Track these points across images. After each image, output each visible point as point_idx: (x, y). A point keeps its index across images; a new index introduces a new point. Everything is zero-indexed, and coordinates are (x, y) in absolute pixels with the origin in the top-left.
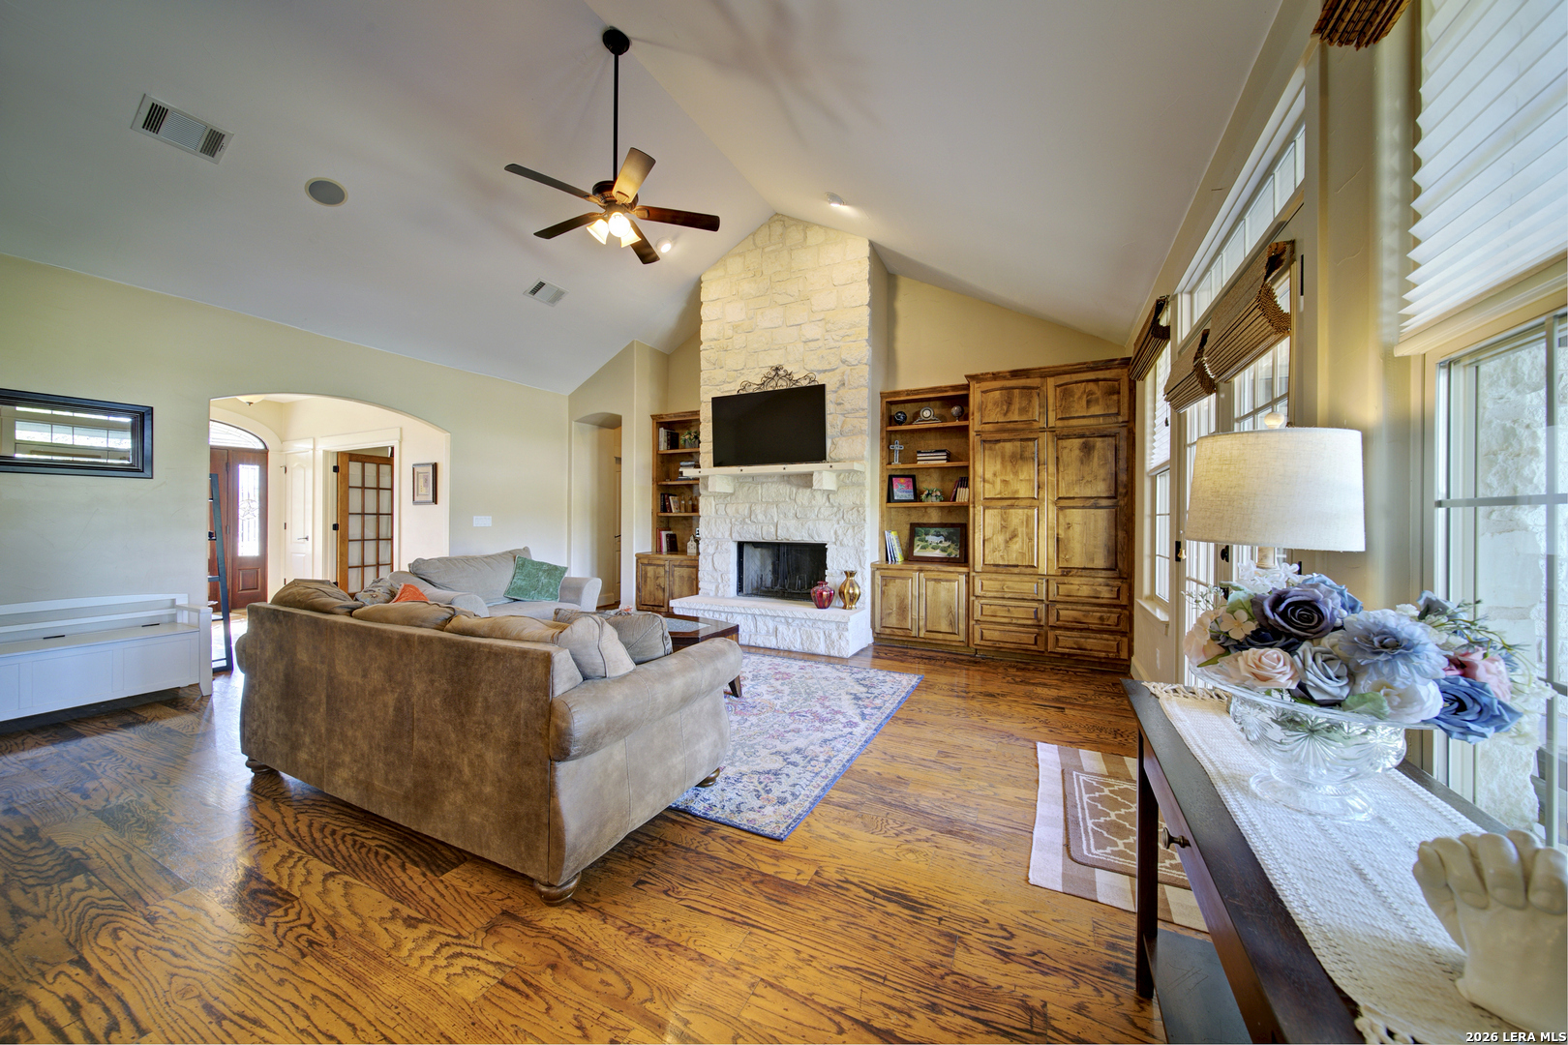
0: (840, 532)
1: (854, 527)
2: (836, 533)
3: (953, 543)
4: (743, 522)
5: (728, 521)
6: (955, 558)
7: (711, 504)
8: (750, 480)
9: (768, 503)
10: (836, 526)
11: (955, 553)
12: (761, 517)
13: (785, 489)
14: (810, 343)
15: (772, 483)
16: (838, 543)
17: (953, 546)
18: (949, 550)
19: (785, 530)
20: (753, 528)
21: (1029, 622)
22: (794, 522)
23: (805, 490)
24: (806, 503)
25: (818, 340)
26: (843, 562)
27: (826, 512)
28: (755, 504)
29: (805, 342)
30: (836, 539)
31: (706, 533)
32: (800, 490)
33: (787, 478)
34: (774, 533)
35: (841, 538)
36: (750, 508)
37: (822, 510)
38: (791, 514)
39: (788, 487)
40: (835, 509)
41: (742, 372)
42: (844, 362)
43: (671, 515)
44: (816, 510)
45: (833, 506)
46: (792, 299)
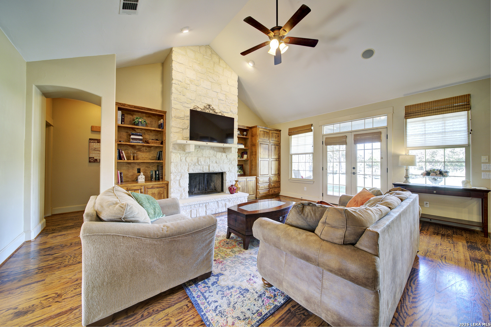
0: (230, 168)
1: (234, 166)
2: (229, 168)
3: (241, 170)
4: (195, 165)
5: (187, 164)
6: (242, 174)
7: (178, 157)
8: (198, 147)
9: (205, 157)
10: (229, 166)
11: (242, 173)
12: (203, 163)
13: (212, 152)
14: (221, 101)
15: (207, 149)
16: (230, 171)
17: (241, 171)
18: (241, 172)
19: (213, 167)
20: (199, 167)
21: (267, 188)
22: (216, 164)
23: (219, 153)
24: (219, 158)
25: (223, 101)
26: (231, 177)
27: (226, 161)
28: (200, 157)
29: (219, 99)
30: (229, 170)
31: (175, 170)
32: (218, 153)
33: (213, 148)
34: (208, 169)
35: (231, 170)
36: (198, 159)
37: (225, 160)
38: (214, 162)
39: (213, 151)
40: (229, 160)
41: (194, 101)
42: (231, 111)
43: (124, 161)
44: (223, 160)
45: (228, 159)
46: (215, 82)
